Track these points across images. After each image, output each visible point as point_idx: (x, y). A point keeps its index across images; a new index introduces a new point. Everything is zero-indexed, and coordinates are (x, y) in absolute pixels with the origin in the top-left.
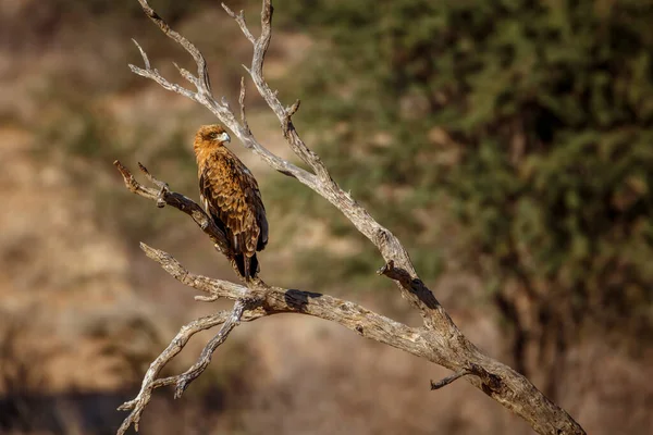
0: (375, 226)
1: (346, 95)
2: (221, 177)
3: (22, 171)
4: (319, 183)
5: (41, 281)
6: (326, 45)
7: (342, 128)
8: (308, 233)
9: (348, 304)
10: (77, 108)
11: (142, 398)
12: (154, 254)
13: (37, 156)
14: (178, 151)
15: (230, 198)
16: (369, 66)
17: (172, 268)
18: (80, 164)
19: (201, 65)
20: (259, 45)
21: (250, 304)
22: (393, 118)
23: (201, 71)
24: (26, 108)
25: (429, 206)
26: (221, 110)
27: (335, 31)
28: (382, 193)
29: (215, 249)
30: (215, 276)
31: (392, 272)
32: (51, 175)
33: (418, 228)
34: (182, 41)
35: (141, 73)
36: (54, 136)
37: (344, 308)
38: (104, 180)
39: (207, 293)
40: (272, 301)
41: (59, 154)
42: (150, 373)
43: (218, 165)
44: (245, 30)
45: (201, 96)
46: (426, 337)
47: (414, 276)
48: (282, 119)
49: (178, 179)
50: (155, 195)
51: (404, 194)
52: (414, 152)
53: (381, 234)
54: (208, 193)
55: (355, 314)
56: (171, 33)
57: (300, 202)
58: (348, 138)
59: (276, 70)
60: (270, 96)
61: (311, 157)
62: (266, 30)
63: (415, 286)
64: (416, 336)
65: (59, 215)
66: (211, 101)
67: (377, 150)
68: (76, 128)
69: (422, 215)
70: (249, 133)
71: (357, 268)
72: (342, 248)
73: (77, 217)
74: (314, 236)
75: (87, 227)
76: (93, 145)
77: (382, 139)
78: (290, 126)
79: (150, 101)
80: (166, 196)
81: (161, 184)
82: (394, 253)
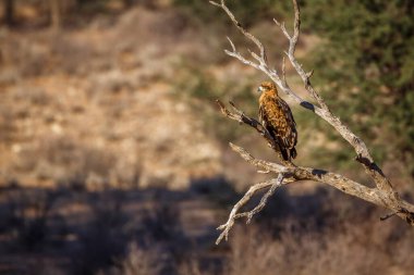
0: (352, 135)
1: (337, 67)
2: (271, 109)
3: (166, 105)
4: (323, 112)
5: (176, 162)
6: (326, 41)
7: (335, 84)
8: (316, 139)
9: (338, 176)
10: (195, 72)
11: (230, 223)
12: (237, 148)
13: (174, 97)
14: (248, 96)
15: (277, 120)
16: (349, 52)
17: (246, 156)
18: (197, 102)
19: (262, 50)
20: (293, 41)
21: (286, 175)
22: (362, 78)
23: (262, 54)
24: (168, 72)
25: (379, 125)
26: (272, 75)
27: (331, 33)
28: (355, 118)
29: (269, 146)
30: (268, 161)
31: (361, 160)
32: (181, 107)
33: (373, 137)
34: (253, 38)
35: (231, 54)
36: (182, 87)
37: (335, 178)
38: (209, 110)
39: (265, 169)
40: (298, 174)
41: (185, 96)
42: (234, 211)
43: (270, 103)
44: (285, 33)
45: (262, 67)
46: (378, 193)
47: (372, 161)
48: (304, 79)
49: (248, 110)
50: (238, 118)
51: (365, 119)
52: (372, 97)
53: (355, 140)
54: (265, 118)
55: (341, 181)
56: (247, 34)
57: (312, 122)
58: (337, 89)
59: (300, 54)
60: (298, 67)
61: (319, 99)
62: (296, 33)
63: (372, 166)
64: (372, 193)
65: (185, 128)
66: (267, 69)
67: (354, 96)
68: (195, 82)
69: (375, 129)
70: (287, 86)
71: (341, 157)
72: (333, 146)
73: (194, 129)
74: (319, 141)
75: (200, 134)
76: (203, 92)
77: (355, 90)
78: (309, 83)
79: (233, 69)
80: (244, 119)
81: (241, 112)
82: (362, 150)
